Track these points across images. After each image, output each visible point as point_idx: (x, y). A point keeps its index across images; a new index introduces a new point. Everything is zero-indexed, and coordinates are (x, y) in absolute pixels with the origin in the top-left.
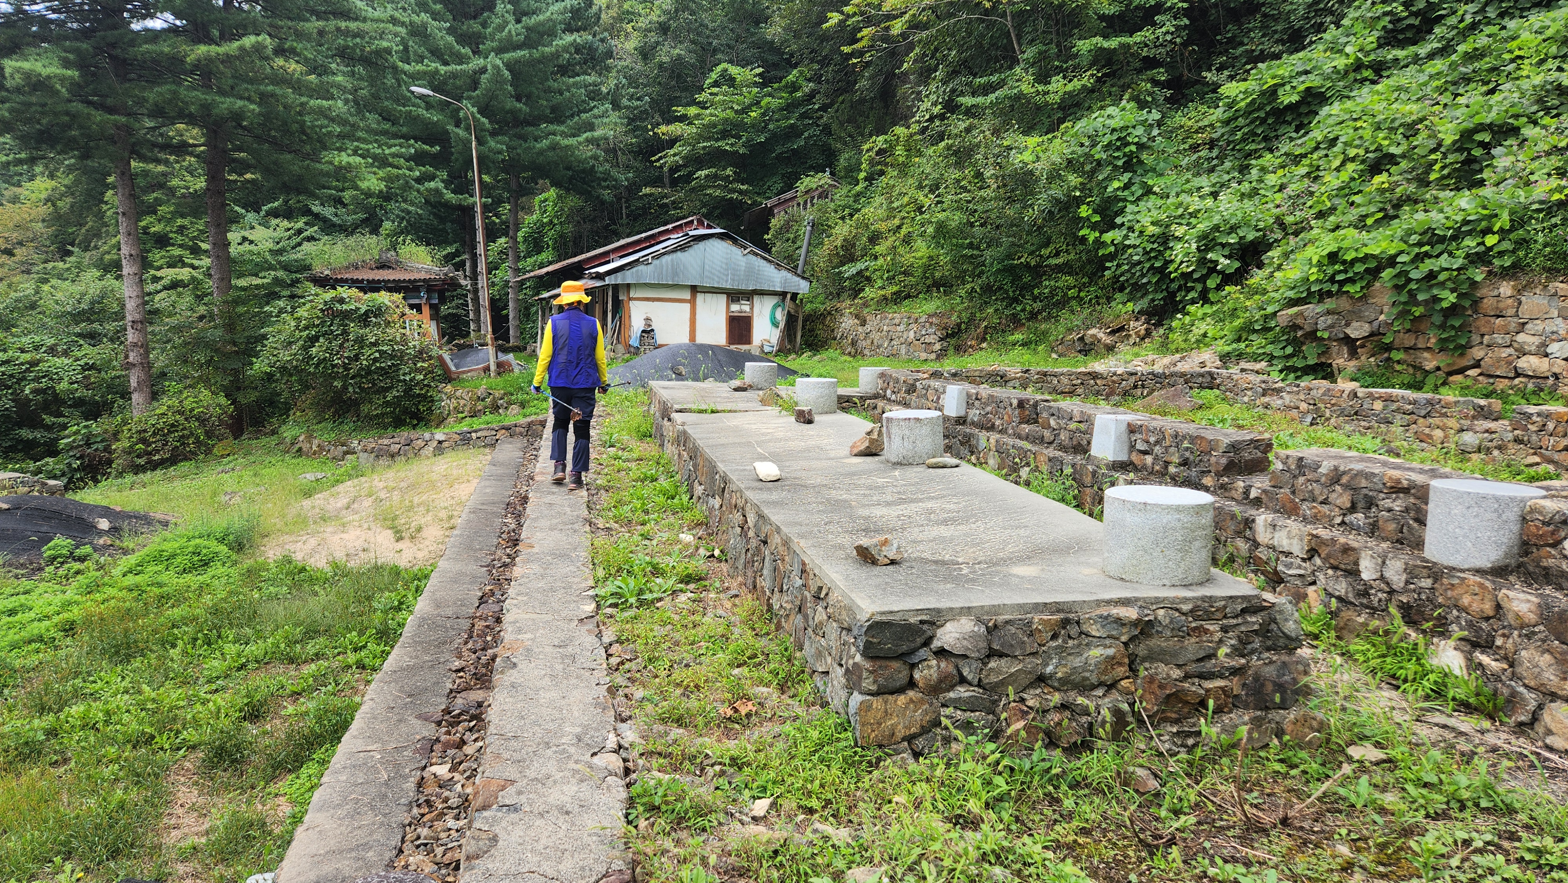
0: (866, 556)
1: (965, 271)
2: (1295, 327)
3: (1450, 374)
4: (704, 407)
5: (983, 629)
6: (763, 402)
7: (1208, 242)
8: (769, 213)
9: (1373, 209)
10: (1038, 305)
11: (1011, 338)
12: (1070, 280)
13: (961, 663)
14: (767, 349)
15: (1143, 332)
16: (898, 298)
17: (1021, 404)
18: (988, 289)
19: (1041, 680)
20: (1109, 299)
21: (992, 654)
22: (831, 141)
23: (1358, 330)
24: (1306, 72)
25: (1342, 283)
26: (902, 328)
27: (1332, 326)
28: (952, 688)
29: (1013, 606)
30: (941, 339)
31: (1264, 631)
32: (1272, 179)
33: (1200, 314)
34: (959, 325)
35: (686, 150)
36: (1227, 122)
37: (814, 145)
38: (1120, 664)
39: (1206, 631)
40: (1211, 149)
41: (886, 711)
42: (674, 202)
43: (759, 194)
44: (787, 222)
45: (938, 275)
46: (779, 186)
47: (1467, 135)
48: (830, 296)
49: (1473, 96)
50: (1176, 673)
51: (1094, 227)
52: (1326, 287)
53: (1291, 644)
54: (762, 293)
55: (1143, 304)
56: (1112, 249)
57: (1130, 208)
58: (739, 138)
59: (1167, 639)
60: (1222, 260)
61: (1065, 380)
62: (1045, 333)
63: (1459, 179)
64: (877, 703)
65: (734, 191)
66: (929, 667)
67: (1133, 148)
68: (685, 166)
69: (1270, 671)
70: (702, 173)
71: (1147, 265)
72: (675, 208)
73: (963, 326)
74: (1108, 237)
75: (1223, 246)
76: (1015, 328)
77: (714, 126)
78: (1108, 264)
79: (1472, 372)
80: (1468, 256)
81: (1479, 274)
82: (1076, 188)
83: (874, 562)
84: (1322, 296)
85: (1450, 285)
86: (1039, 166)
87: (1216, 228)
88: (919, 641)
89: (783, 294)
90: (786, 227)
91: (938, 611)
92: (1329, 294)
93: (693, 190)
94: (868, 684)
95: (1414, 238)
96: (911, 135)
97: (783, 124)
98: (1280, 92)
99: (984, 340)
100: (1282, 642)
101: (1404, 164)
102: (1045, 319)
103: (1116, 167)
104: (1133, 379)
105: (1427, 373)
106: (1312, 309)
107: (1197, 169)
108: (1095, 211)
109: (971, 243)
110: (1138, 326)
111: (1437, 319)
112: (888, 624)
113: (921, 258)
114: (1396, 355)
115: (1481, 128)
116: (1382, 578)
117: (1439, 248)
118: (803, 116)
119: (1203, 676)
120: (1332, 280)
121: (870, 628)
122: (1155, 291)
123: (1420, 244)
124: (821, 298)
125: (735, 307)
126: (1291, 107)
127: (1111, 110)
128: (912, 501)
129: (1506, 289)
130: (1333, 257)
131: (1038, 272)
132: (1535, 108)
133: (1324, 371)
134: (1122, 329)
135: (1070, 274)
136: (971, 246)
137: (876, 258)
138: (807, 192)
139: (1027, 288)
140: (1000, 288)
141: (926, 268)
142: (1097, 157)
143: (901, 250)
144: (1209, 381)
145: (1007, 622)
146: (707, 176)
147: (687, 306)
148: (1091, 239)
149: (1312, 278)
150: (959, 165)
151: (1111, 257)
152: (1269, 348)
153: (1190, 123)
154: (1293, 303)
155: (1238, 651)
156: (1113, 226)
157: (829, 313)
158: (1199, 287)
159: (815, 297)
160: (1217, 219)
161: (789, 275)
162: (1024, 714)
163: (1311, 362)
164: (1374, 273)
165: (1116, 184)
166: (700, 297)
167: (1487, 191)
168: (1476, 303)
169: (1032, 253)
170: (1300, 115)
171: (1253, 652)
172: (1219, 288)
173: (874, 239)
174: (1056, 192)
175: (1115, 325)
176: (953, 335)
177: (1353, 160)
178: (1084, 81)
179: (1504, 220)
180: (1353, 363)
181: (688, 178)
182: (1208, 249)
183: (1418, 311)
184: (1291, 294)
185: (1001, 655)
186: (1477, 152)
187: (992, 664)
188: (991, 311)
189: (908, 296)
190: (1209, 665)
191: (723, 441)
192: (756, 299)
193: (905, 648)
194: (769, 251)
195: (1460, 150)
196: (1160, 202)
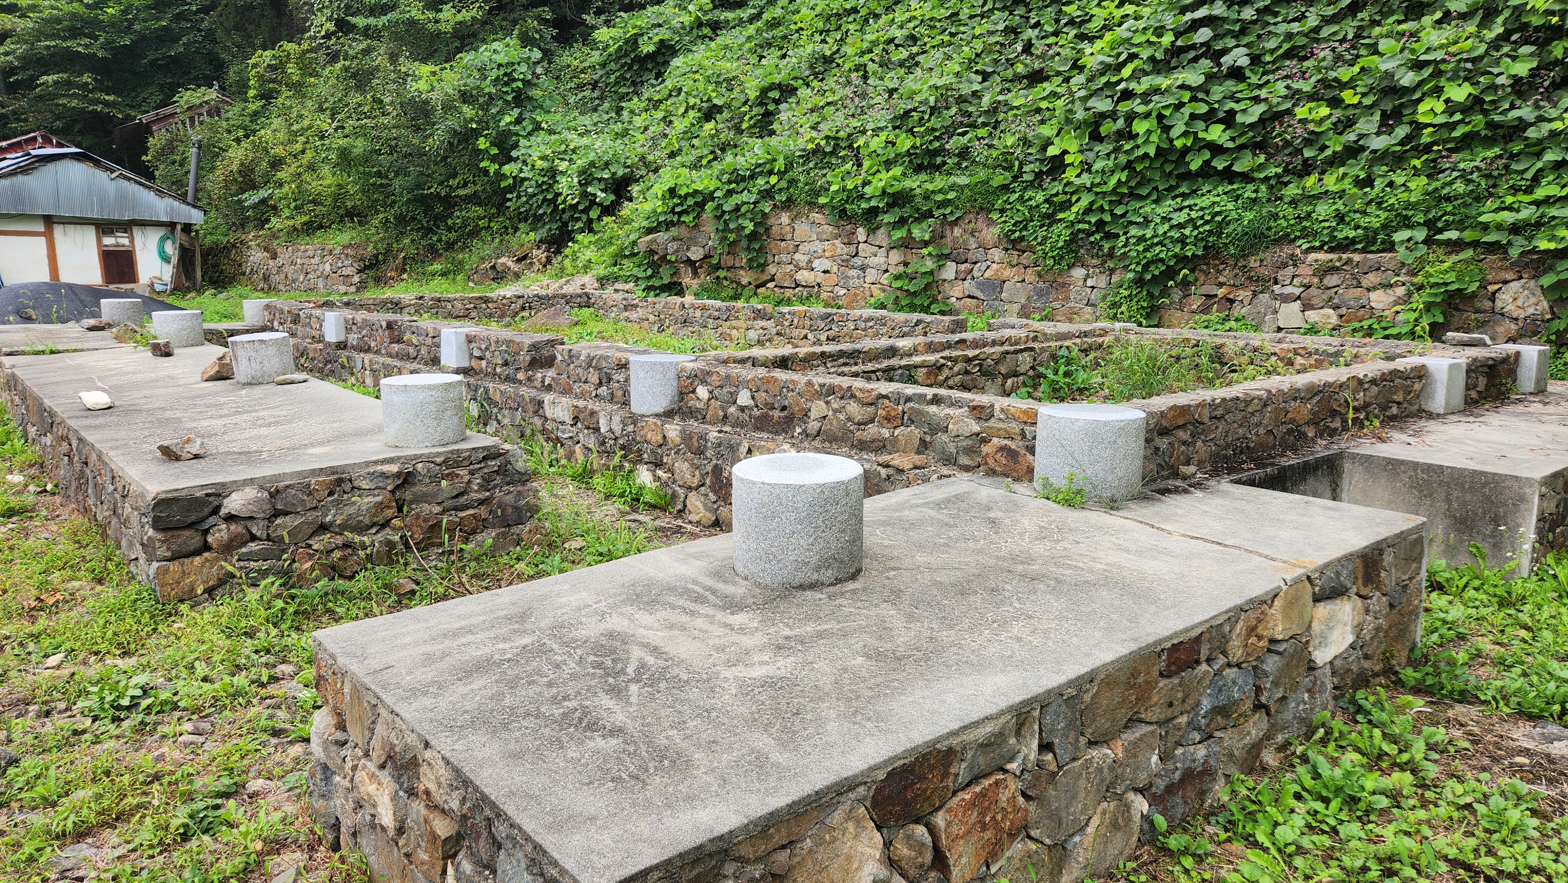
0: (169, 454)
1: (377, 200)
2: (652, 252)
3: (758, 287)
4: (41, 348)
5: (266, 494)
6: (118, 339)
7: (586, 177)
8: (146, 130)
9: (706, 152)
10: (453, 236)
11: (431, 268)
12: (480, 211)
13: (249, 524)
14: (159, 288)
15: (544, 260)
16: (310, 229)
17: (390, 326)
18: (401, 219)
19: (323, 528)
20: (516, 229)
21: (277, 514)
22: (217, 49)
23: (695, 254)
24: (660, 25)
25: (680, 214)
26: (316, 260)
27: (677, 251)
28: (244, 544)
29: (292, 474)
30: (359, 271)
31: (502, 471)
32: (638, 121)
33: (586, 242)
34: (376, 256)
35: (21, 49)
36: (604, 65)
37: (197, 52)
38: (389, 508)
39: (458, 476)
40: (593, 89)
41: (183, 572)
42: (14, 113)
43: (132, 107)
44: (171, 142)
45: (349, 204)
46: (158, 98)
47: (764, 91)
48: (233, 227)
49: (772, 58)
50: (437, 509)
51: (493, 159)
52: (670, 217)
53: (524, 478)
54: (144, 224)
55: (542, 233)
56: (511, 181)
57: (523, 142)
58: (96, 38)
59: (427, 485)
60: (599, 193)
61: (458, 305)
62: (461, 263)
63: (762, 129)
64: (174, 566)
65: (97, 102)
66: (220, 531)
67: (520, 84)
68: (23, 68)
69: (509, 499)
70: (50, 78)
71: (541, 197)
72: (18, 120)
73: (380, 257)
74: (507, 169)
75: (600, 180)
76: (434, 259)
77: (58, 21)
78: (509, 196)
79: (770, 285)
80: (760, 192)
81: (767, 207)
82: (472, 120)
83: (178, 458)
84: (669, 225)
85: (749, 215)
86: (434, 96)
87: (592, 164)
88: (207, 510)
89: (172, 225)
90: (170, 147)
91: (223, 485)
92: (672, 223)
93: (40, 98)
94: (162, 551)
95: (726, 177)
96: (304, 52)
97: (154, 25)
98: (640, 42)
99: (404, 271)
100: (516, 477)
101: (726, 114)
102: (462, 249)
103: (506, 101)
104: (521, 301)
105: (744, 287)
106: (662, 236)
107: (584, 107)
108: (493, 144)
109: (379, 172)
110: (540, 254)
111: (744, 243)
112: (175, 500)
113: (329, 186)
114: (722, 273)
115: (772, 87)
116: (611, 430)
117: (742, 185)
118: (179, 17)
119: (457, 509)
120: (673, 211)
121: (156, 505)
122: (551, 221)
123: (730, 182)
124: (223, 229)
125: (108, 241)
126: (650, 56)
127: (496, 45)
128: (248, 412)
129: (785, 218)
130: (672, 191)
131: (450, 202)
132: (807, 73)
133: (675, 288)
134: (524, 258)
135: (480, 205)
136: (379, 174)
137: (281, 185)
138: (189, 109)
139: (439, 219)
140: (413, 219)
141: (337, 197)
142: (487, 90)
143: (306, 177)
144: (585, 301)
145: (287, 487)
146: (56, 83)
147: (42, 241)
148: (492, 171)
149: (659, 210)
150: (360, 87)
151: (510, 189)
152: (635, 271)
153: (576, 63)
154: (650, 231)
155: (483, 487)
156: (511, 159)
157: (234, 246)
158: (584, 218)
159: (216, 228)
160: (592, 156)
161: (176, 203)
162: (311, 557)
163: (666, 282)
164: (701, 205)
165: (507, 119)
166: (58, 231)
167: (773, 141)
168: (768, 230)
169: (441, 183)
170: (658, 64)
171: (495, 487)
172: (599, 218)
173: (277, 163)
174: (452, 122)
175: (520, 254)
176: (370, 267)
177: (693, 108)
178: (473, 13)
179: (780, 165)
180: (695, 281)
181: (30, 84)
182: (588, 184)
183: (732, 237)
184: (646, 224)
185: (286, 514)
186: (771, 107)
187: (279, 521)
188: (407, 241)
189: (321, 227)
190: (462, 500)
191: (59, 379)
192: (137, 232)
193: (193, 518)
194: (151, 177)
195: (761, 104)
196: (547, 138)
